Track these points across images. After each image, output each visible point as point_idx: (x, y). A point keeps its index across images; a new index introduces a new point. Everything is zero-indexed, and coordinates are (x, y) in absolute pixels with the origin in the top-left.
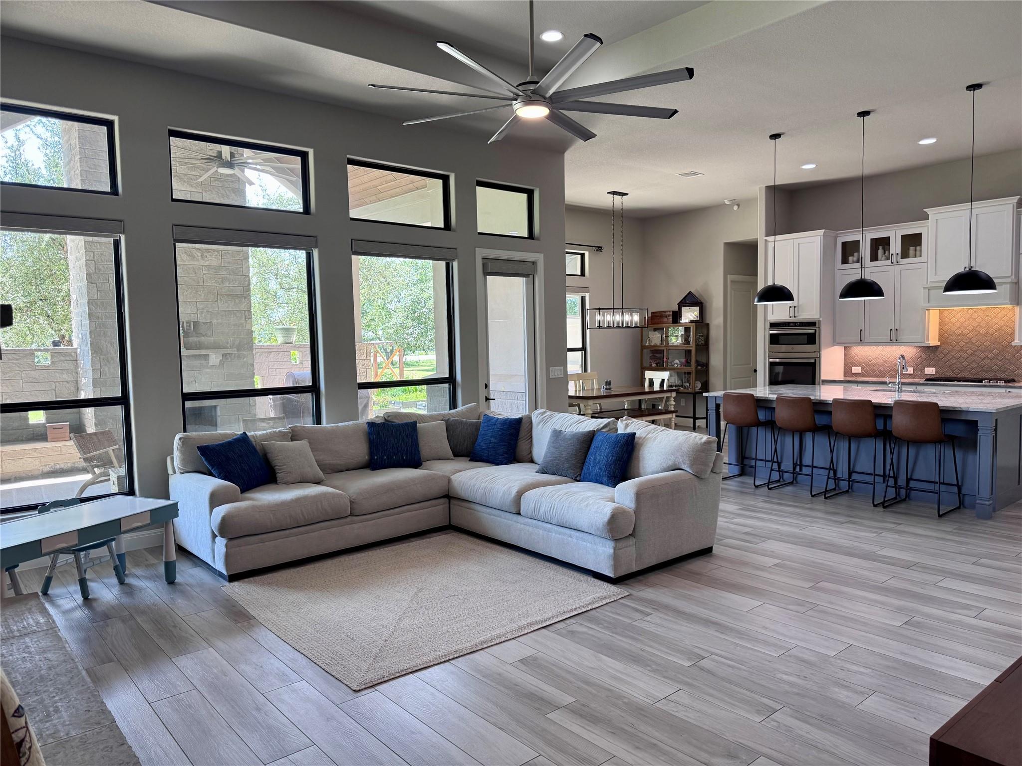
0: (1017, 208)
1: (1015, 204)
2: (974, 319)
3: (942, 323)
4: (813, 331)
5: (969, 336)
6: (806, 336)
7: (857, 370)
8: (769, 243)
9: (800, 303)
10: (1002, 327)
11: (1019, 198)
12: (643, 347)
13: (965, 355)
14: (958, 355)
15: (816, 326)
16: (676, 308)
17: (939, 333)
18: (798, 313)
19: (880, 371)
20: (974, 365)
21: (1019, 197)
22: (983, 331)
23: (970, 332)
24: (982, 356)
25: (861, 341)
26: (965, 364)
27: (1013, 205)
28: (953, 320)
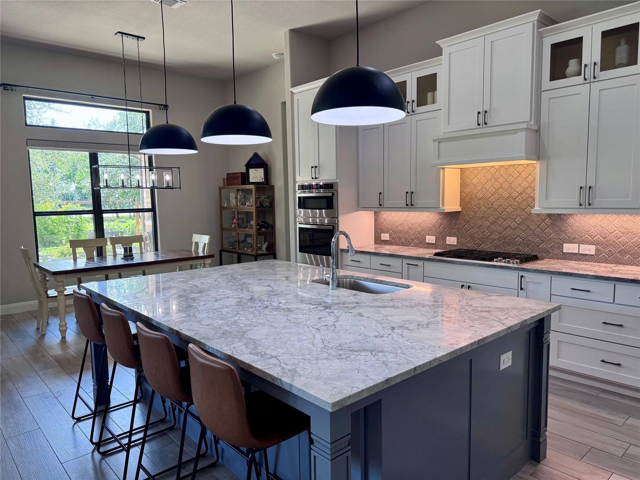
0: (538, 28)
1: (536, 22)
2: (496, 180)
3: (463, 185)
4: (330, 194)
5: (492, 199)
6: (325, 200)
7: (385, 236)
8: (294, 95)
9: (320, 163)
10: (525, 189)
11: (541, 13)
12: (222, 208)
13: (487, 223)
14: (479, 222)
15: (333, 188)
16: (244, 170)
17: (461, 196)
18: (319, 173)
19: (406, 239)
20: (495, 236)
21: (539, 10)
22: (506, 194)
23: (492, 195)
24: (505, 224)
25: (380, 205)
26: (487, 233)
27: (534, 24)
28: (475, 181)
